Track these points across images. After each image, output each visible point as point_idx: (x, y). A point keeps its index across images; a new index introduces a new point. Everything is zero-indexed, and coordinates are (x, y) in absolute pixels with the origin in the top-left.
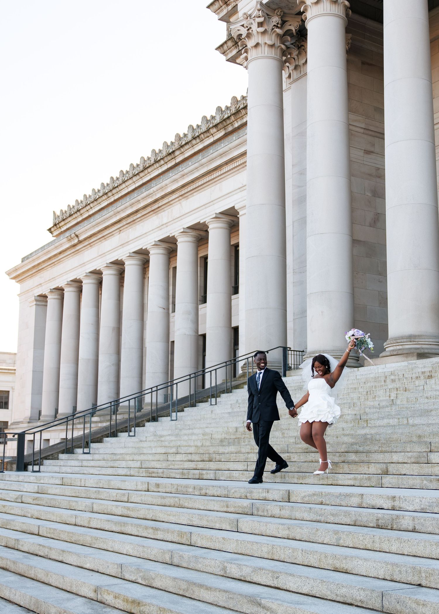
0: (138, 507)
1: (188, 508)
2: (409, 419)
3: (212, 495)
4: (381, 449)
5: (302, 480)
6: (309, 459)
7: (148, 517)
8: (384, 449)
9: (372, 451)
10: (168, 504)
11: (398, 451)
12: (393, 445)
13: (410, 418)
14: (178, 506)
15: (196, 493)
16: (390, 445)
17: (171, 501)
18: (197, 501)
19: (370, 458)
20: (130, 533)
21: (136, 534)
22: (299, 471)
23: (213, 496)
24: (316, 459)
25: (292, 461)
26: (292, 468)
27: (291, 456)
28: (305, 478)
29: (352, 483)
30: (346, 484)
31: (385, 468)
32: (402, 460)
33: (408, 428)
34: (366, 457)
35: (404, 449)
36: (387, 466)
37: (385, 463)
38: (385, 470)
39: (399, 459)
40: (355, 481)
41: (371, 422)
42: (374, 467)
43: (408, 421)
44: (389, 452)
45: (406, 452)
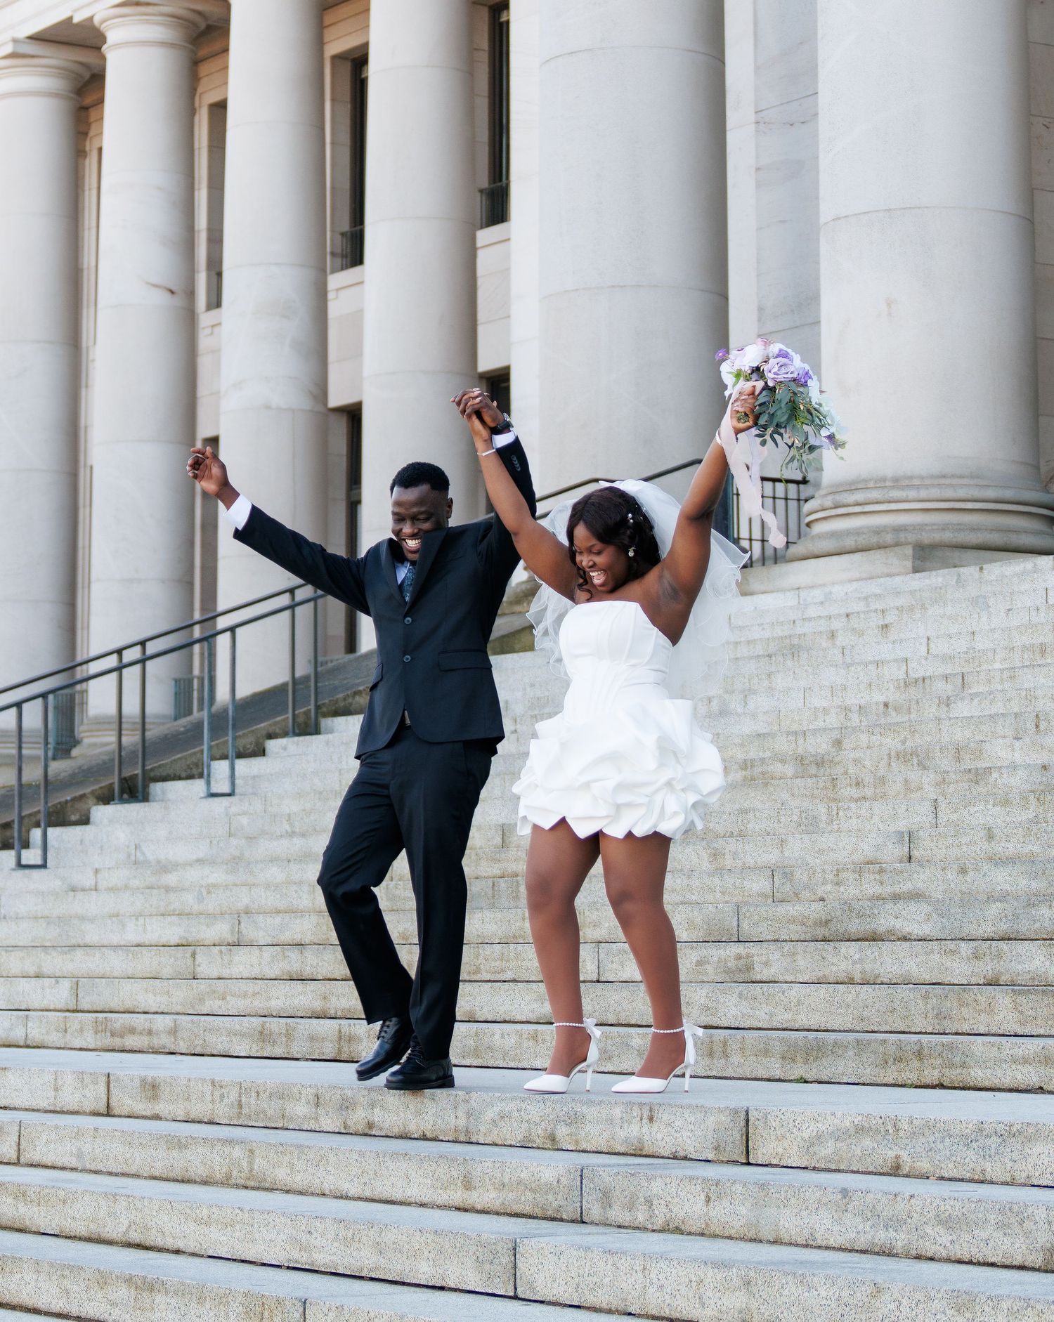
0: (66, 1186)
1: (288, 1192)
3: (396, 1131)
5: (806, 1062)
6: (834, 969)
7: (110, 1231)
10: (200, 1171)
14: (242, 1182)
15: (327, 1124)
17: (213, 1160)
18: (332, 1158)
20: (29, 1302)
21: (55, 1308)
22: (790, 1025)
23: (401, 1137)
24: (868, 967)
25: (759, 977)
26: (758, 1012)
27: (755, 958)
28: (817, 1054)
29: (1034, 1080)
30: (1007, 1081)
40: (1047, 1068)
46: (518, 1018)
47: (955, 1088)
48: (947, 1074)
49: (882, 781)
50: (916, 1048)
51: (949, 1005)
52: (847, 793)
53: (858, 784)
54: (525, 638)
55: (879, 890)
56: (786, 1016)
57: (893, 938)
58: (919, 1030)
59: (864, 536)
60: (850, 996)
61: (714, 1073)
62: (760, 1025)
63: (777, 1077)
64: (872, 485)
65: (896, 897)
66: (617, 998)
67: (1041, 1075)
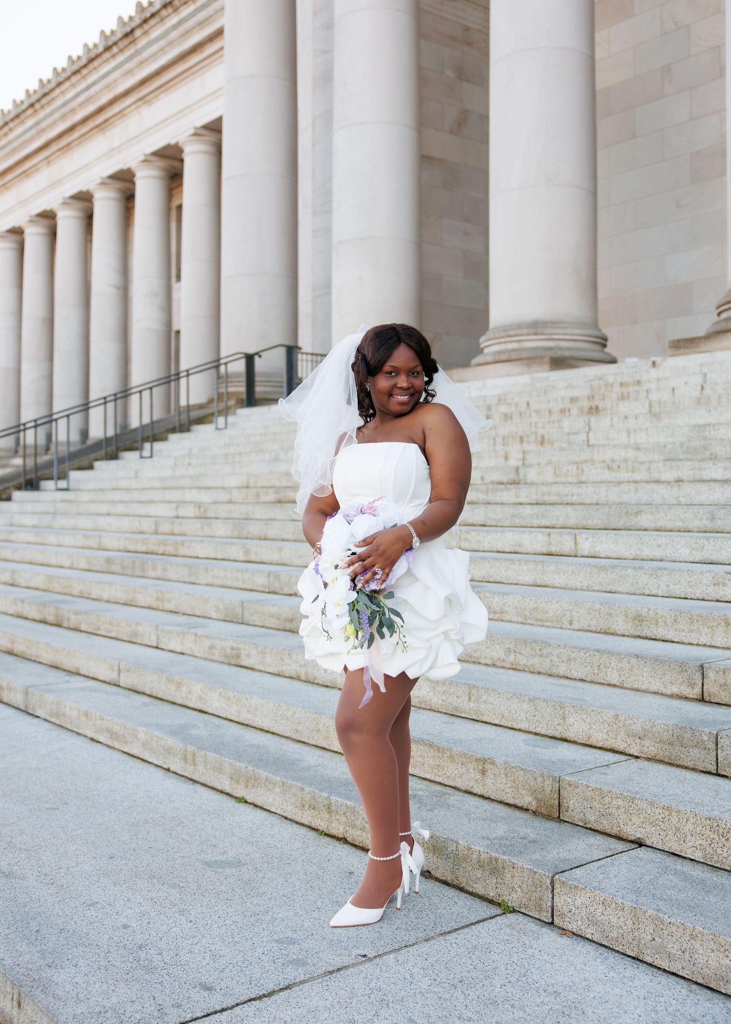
4: (512, 657)
5: (247, 787)
6: (289, 667)
8: (523, 661)
9: (483, 661)
11: (575, 675)
12: (556, 652)
16: (545, 651)
19: (483, 706)
25: (243, 664)
26: (230, 708)
28: (254, 783)
31: (551, 791)
32: (604, 736)
33: (586, 572)
34: (467, 699)
35: (596, 671)
36: (558, 785)
37: (537, 732)
38: (552, 801)
39: (592, 730)
40: (435, 857)
41: (468, 536)
42: (504, 776)
43: (577, 542)
44: (543, 672)
45: (605, 682)
47: (356, 846)
48: (350, 832)
50: (326, 802)
56: (248, 716)
60: (289, 712)
61: (187, 774)
62: (232, 718)
63: (227, 791)
67: (429, 860)
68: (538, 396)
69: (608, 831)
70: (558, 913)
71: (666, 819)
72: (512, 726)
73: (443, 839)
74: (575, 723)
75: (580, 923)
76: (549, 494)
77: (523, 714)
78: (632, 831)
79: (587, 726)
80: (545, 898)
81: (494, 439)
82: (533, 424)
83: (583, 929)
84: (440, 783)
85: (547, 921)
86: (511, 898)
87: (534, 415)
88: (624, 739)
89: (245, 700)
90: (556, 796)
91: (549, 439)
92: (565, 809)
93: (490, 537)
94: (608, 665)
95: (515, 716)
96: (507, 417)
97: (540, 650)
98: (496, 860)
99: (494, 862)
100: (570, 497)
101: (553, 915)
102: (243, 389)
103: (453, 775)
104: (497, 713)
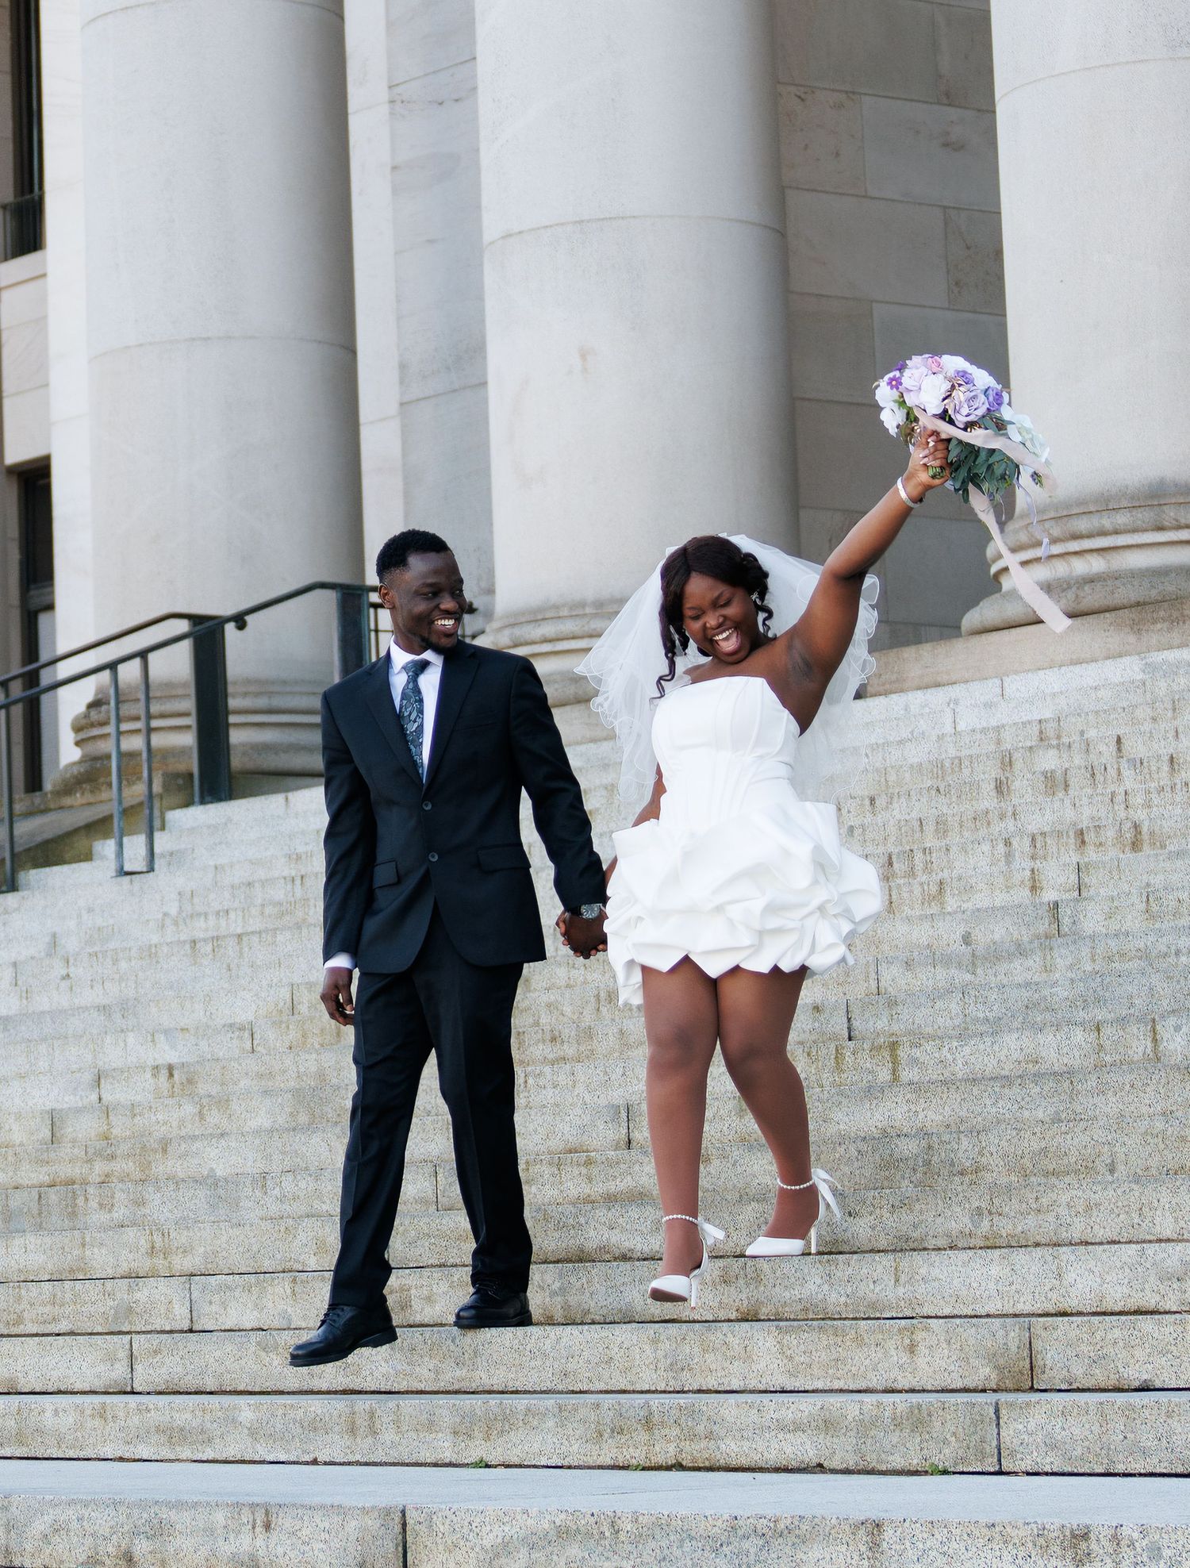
2: (1165, 1030)
4: (986, 1223)
8: (1005, 1227)
9: (931, 1243)
11: (1100, 1234)
12: (1064, 1198)
13: (1172, 1021)
19: (921, 1289)
22: (464, 1386)
24: (573, 1300)
25: (418, 1319)
26: (418, 1369)
27: (413, 1291)
28: (503, 1425)
29: (811, 1454)
30: (772, 1457)
31: (1018, 1348)
32: (1125, 1291)
33: (1159, 1083)
34: (893, 1282)
35: (1136, 1221)
36: (1028, 1335)
37: (1017, 1313)
38: (1021, 1362)
39: (1106, 1285)
40: (828, 1437)
41: (917, 1053)
42: (944, 1345)
43: (1158, 1037)
44: (1043, 1241)
45: (1151, 1238)
46: (78, 1387)
47: (699, 1469)
48: (688, 1448)
49: (588, 1034)
50: (642, 1414)
51: (688, 1351)
52: (538, 1053)
53: (553, 1039)
54: (81, 843)
55: (586, 1190)
56: (458, 1373)
57: (607, 1257)
58: (647, 1387)
59: (556, 686)
60: (548, 1342)
61: (358, 1457)
62: (421, 1387)
63: (447, 1461)
64: (565, 612)
65: (610, 1199)
66: (218, 1354)
67: (820, 1447)
68: (1154, 719)
69: (1102, 1386)
70: (1008, 1452)
71: (1179, 1339)
72: (973, 1313)
73: (839, 1405)
74: (1078, 1279)
75: (1035, 1454)
76: (1122, 955)
77: (992, 1286)
78: (1136, 1374)
79: (1098, 1280)
80: (989, 1437)
81: (1008, 843)
82: (1120, 798)
83: (1039, 1461)
84: (841, 1391)
85: (992, 1470)
86: (942, 1457)
87: (1127, 773)
88: (1155, 1288)
89: (449, 1342)
90: (1026, 1353)
91: (1152, 834)
92: (1040, 1370)
93: (967, 1050)
94: (1156, 1204)
95: (978, 1293)
96: (1054, 783)
97: (1037, 1198)
98: (919, 1407)
99: (916, 1411)
100: (1172, 960)
101: (999, 1460)
102: (188, 740)
103: (863, 1368)
104: (946, 1295)
